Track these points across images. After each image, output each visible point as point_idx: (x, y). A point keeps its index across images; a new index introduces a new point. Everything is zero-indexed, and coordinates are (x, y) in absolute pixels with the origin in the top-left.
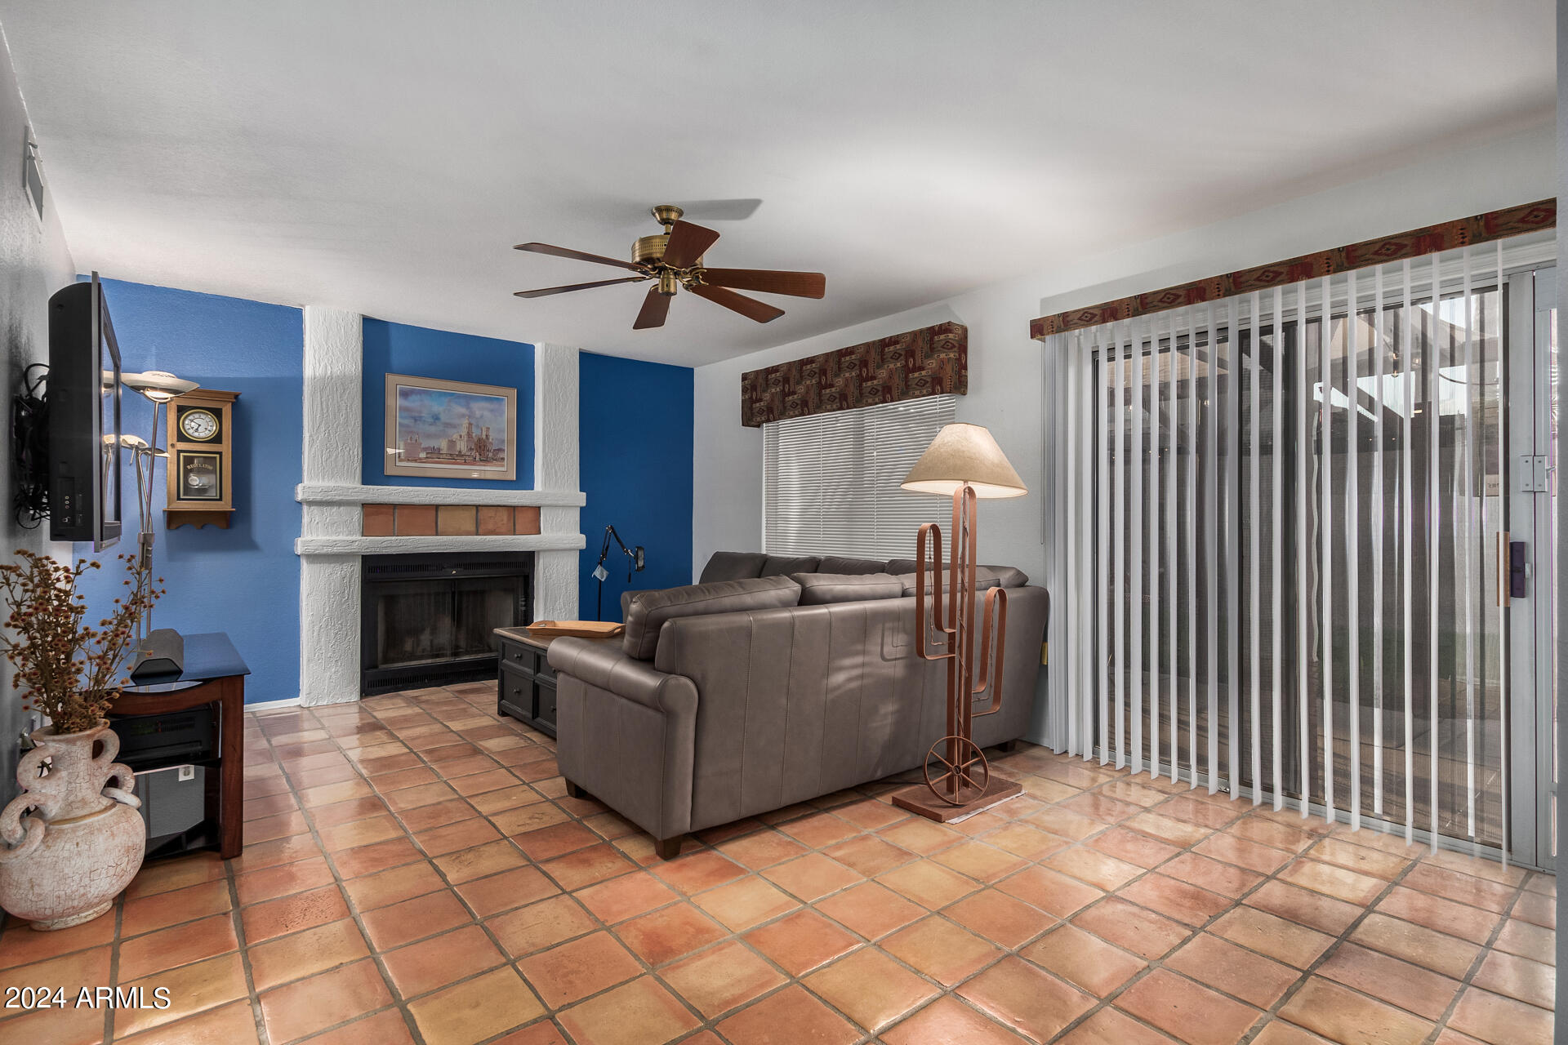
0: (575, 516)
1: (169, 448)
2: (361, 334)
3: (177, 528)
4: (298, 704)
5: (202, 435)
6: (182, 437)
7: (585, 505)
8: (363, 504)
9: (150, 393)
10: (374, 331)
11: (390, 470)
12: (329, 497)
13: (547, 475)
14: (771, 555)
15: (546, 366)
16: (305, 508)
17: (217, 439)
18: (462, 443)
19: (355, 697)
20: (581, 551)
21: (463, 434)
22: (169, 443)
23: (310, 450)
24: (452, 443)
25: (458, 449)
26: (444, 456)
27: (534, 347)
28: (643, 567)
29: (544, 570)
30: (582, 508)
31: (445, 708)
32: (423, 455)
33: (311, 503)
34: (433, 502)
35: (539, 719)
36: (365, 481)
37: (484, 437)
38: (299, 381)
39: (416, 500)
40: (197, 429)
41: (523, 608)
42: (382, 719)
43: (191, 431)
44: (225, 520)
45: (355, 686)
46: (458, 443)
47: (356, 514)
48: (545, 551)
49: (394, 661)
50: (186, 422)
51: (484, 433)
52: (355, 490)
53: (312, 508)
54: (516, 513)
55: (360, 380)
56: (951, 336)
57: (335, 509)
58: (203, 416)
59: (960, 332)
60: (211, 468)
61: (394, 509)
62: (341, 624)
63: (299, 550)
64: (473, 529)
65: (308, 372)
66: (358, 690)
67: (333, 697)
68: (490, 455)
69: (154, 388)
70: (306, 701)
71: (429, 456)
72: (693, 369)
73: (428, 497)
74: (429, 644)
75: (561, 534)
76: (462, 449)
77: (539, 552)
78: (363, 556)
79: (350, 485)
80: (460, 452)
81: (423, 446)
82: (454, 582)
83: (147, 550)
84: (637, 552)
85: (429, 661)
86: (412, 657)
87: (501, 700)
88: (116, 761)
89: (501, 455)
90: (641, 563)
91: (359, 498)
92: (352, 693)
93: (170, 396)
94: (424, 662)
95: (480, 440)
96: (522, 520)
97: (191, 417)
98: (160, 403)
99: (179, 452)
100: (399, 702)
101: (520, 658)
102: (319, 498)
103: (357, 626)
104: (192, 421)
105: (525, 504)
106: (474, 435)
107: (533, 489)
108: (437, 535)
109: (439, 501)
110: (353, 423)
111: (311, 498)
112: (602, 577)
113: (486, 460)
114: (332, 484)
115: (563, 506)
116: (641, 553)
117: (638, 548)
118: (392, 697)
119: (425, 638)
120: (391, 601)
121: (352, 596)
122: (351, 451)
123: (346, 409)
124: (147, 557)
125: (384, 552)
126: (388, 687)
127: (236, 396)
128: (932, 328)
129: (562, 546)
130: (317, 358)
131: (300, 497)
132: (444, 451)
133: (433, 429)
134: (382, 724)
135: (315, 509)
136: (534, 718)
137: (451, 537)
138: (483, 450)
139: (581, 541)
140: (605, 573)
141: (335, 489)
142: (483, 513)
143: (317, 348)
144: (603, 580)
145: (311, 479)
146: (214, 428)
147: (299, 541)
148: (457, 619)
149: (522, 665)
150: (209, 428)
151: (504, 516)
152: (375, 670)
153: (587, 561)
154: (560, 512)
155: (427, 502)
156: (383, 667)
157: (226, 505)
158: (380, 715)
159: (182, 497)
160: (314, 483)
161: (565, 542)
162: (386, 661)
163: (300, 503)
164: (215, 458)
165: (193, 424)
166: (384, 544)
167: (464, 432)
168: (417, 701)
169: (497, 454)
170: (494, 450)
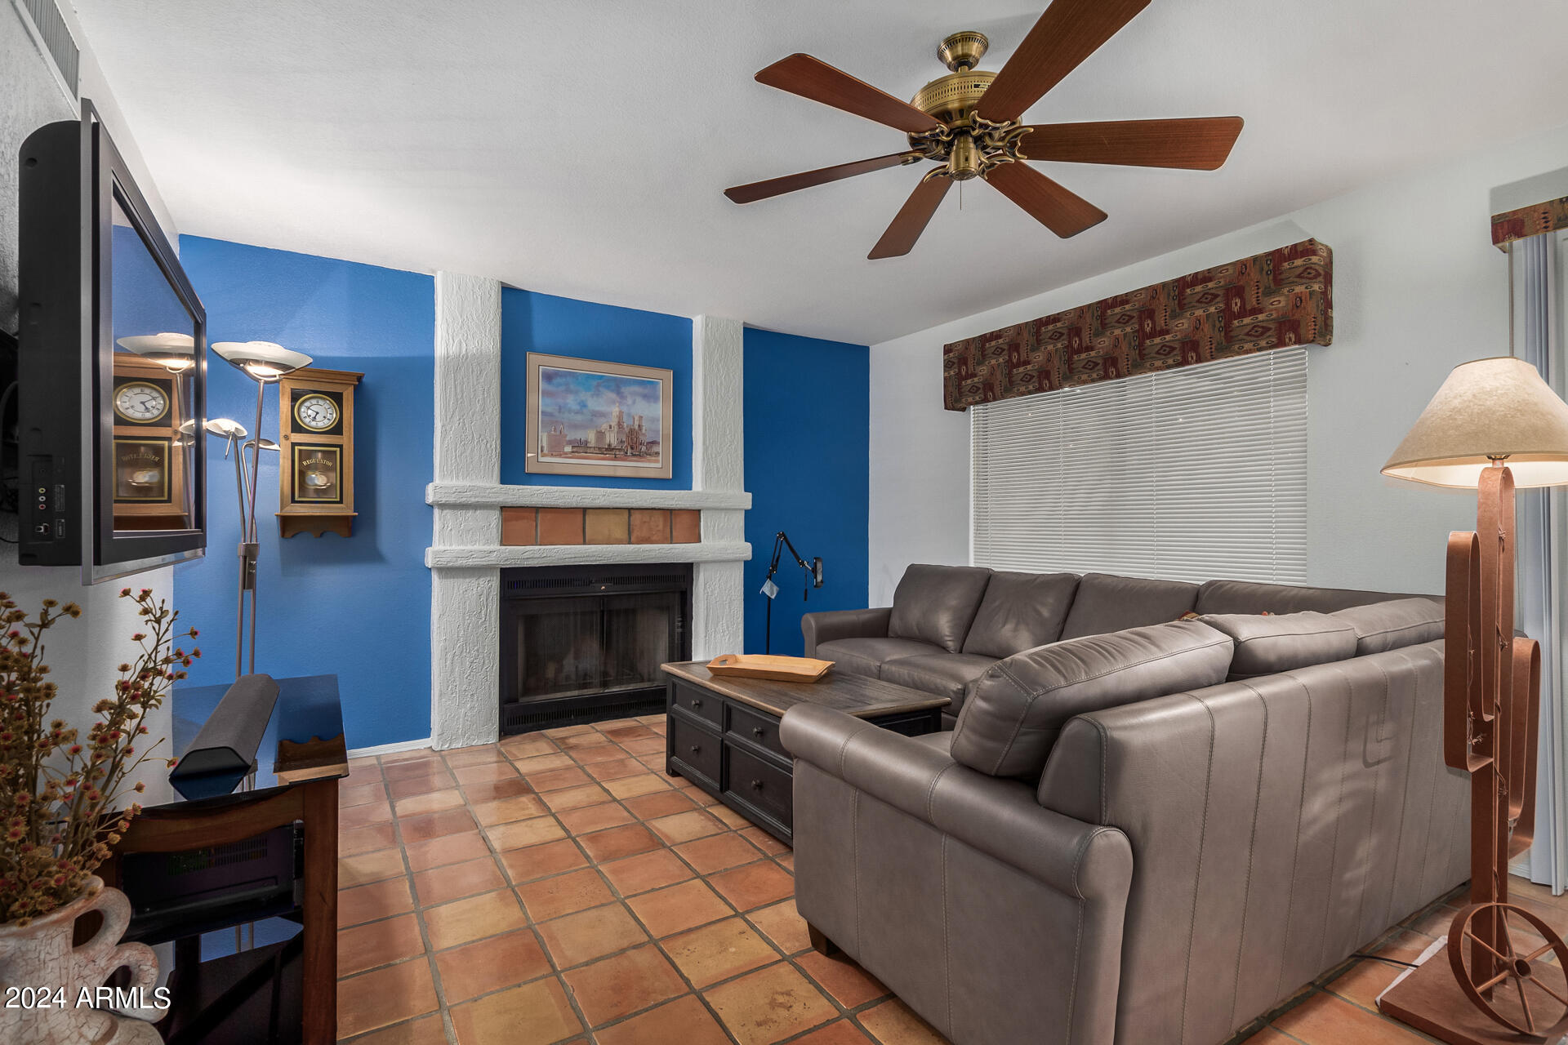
0: (739, 521)
1: (282, 440)
2: (500, 305)
3: (293, 536)
4: (429, 746)
5: (320, 424)
6: (297, 427)
7: (750, 507)
8: (501, 508)
9: (252, 369)
10: (514, 300)
11: (530, 468)
12: (464, 499)
13: (707, 474)
14: (996, 570)
15: (707, 342)
16: (436, 512)
17: (337, 429)
18: (612, 435)
19: (493, 738)
20: (746, 563)
21: (613, 424)
22: (282, 434)
23: (442, 442)
24: (600, 435)
25: (608, 442)
26: (592, 450)
27: (691, 321)
28: (822, 582)
29: (705, 584)
30: (747, 512)
31: (599, 759)
32: (568, 449)
33: (443, 506)
34: (580, 505)
35: (729, 793)
36: (504, 480)
37: (637, 427)
38: (429, 362)
39: (561, 503)
40: (315, 418)
41: (680, 630)
42: (529, 775)
43: (307, 420)
44: (347, 527)
45: (493, 725)
46: (607, 435)
47: (494, 518)
48: (706, 562)
49: (536, 691)
50: (302, 410)
51: (637, 423)
52: (493, 490)
53: (445, 512)
54: (673, 517)
55: (499, 359)
56: (1315, 259)
57: (470, 513)
58: (321, 402)
59: (1325, 254)
60: (330, 464)
61: (537, 513)
62: (478, 650)
63: (429, 562)
64: (626, 536)
65: (440, 350)
66: (496, 726)
67: (468, 738)
68: (644, 449)
69: (257, 362)
70: (438, 743)
71: (575, 450)
72: (867, 348)
73: (575, 498)
74: (574, 669)
75: (723, 543)
76: (612, 442)
77: (698, 563)
78: (501, 569)
79: (487, 483)
80: (609, 445)
81: (568, 438)
82: (604, 599)
83: (250, 564)
84: (816, 564)
85: (576, 693)
86: (557, 687)
87: (672, 756)
88: (126, 939)
89: (655, 449)
90: (820, 578)
91: (498, 499)
92: (489, 734)
93: (278, 372)
94: (569, 694)
95: (632, 431)
96: (681, 523)
97: (307, 404)
98: (266, 382)
99: (294, 445)
100: (544, 747)
101: (700, 705)
102: (452, 499)
103: (495, 653)
104: (309, 408)
105: (683, 507)
106: (625, 425)
107: (691, 489)
108: (584, 544)
109: (587, 503)
110: (491, 410)
111: (444, 500)
112: (772, 594)
113: (639, 456)
114: (467, 483)
115: (726, 509)
116: (819, 565)
117: (815, 558)
118: (534, 740)
119: (569, 664)
120: (531, 621)
121: (490, 618)
122: (489, 445)
123: (483, 394)
124: (249, 573)
125: (526, 564)
126: (530, 725)
127: (360, 378)
128: (1279, 251)
129: (725, 557)
130: (451, 334)
131: (430, 499)
132: (592, 443)
133: (579, 418)
134: (527, 783)
135: (448, 513)
136: (723, 790)
137: (600, 547)
138: (634, 444)
139: (746, 550)
140: (775, 589)
141: (472, 488)
142: (637, 518)
143: (450, 320)
144: (773, 597)
145: (443, 477)
146: (334, 415)
147: (429, 551)
148: (606, 642)
149: (702, 716)
150: (329, 416)
151: (659, 522)
152: (513, 705)
153: (753, 574)
154: (723, 515)
155: (574, 505)
156: (523, 700)
157: (346, 509)
158: (524, 767)
159: (296, 499)
160: (447, 482)
161: (728, 551)
162: (527, 691)
163: (431, 506)
164: (335, 452)
165: (310, 412)
166: (526, 555)
167: (614, 424)
168: (562, 746)
169: (651, 447)
170: (648, 443)
